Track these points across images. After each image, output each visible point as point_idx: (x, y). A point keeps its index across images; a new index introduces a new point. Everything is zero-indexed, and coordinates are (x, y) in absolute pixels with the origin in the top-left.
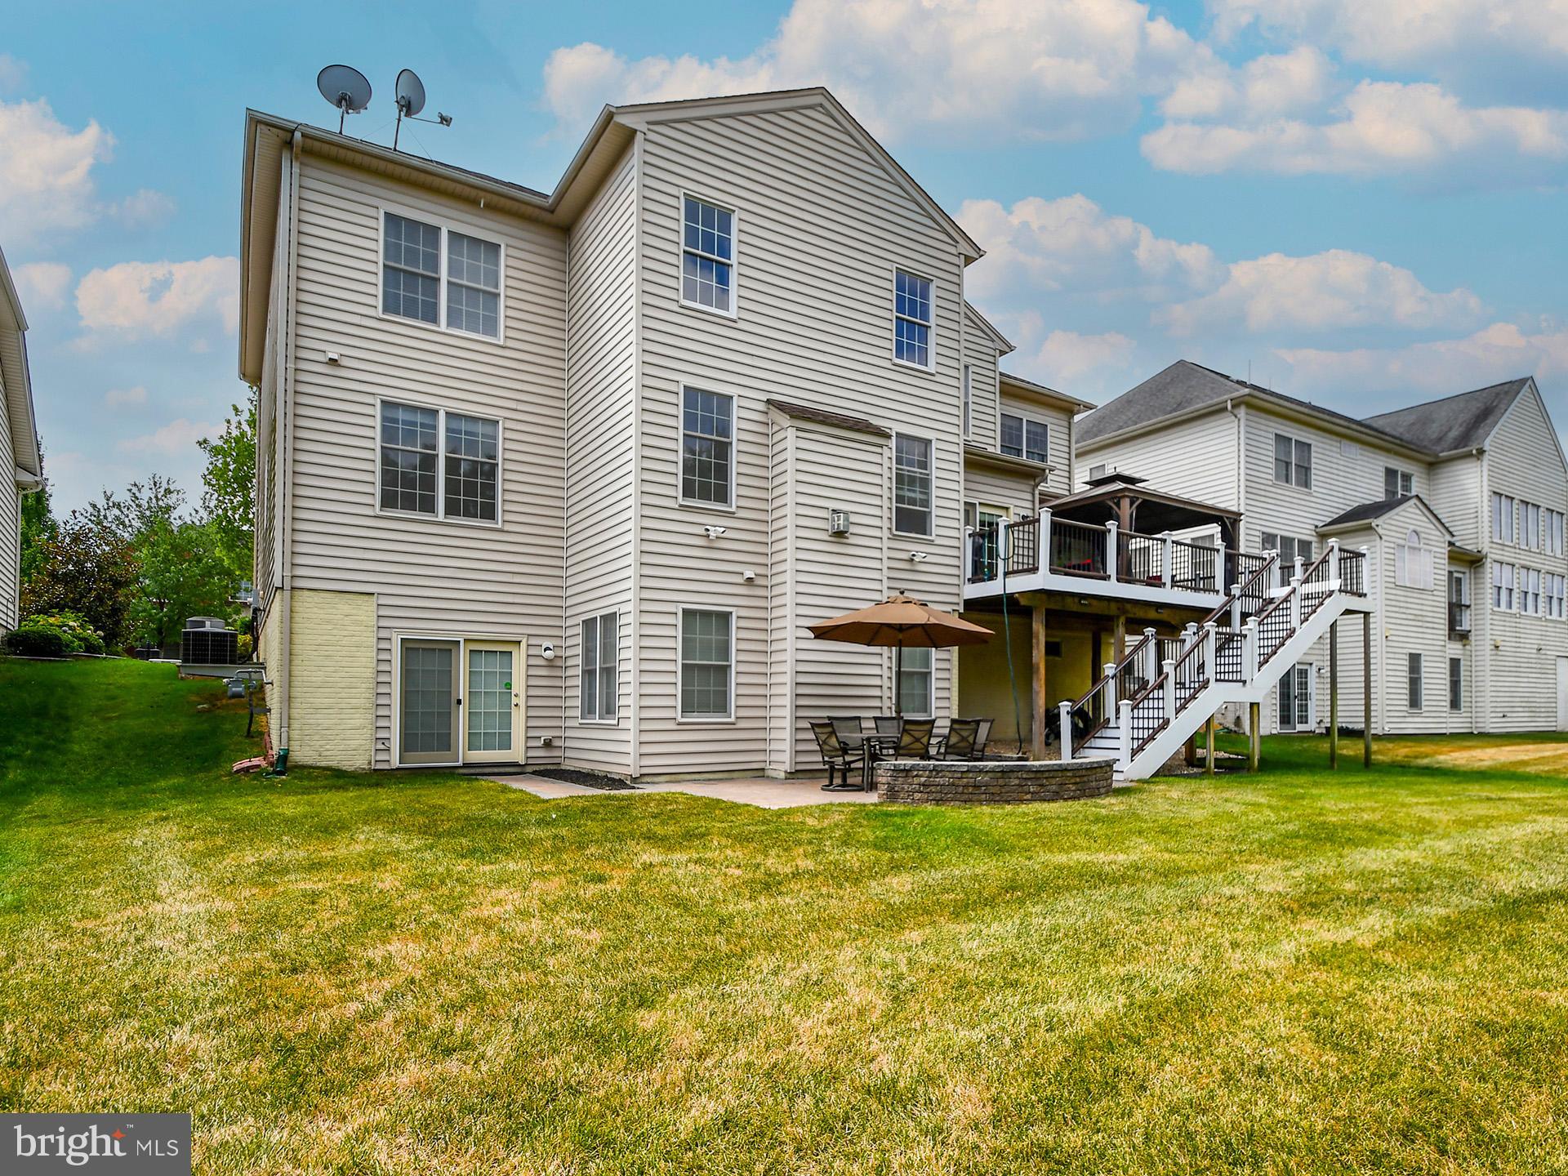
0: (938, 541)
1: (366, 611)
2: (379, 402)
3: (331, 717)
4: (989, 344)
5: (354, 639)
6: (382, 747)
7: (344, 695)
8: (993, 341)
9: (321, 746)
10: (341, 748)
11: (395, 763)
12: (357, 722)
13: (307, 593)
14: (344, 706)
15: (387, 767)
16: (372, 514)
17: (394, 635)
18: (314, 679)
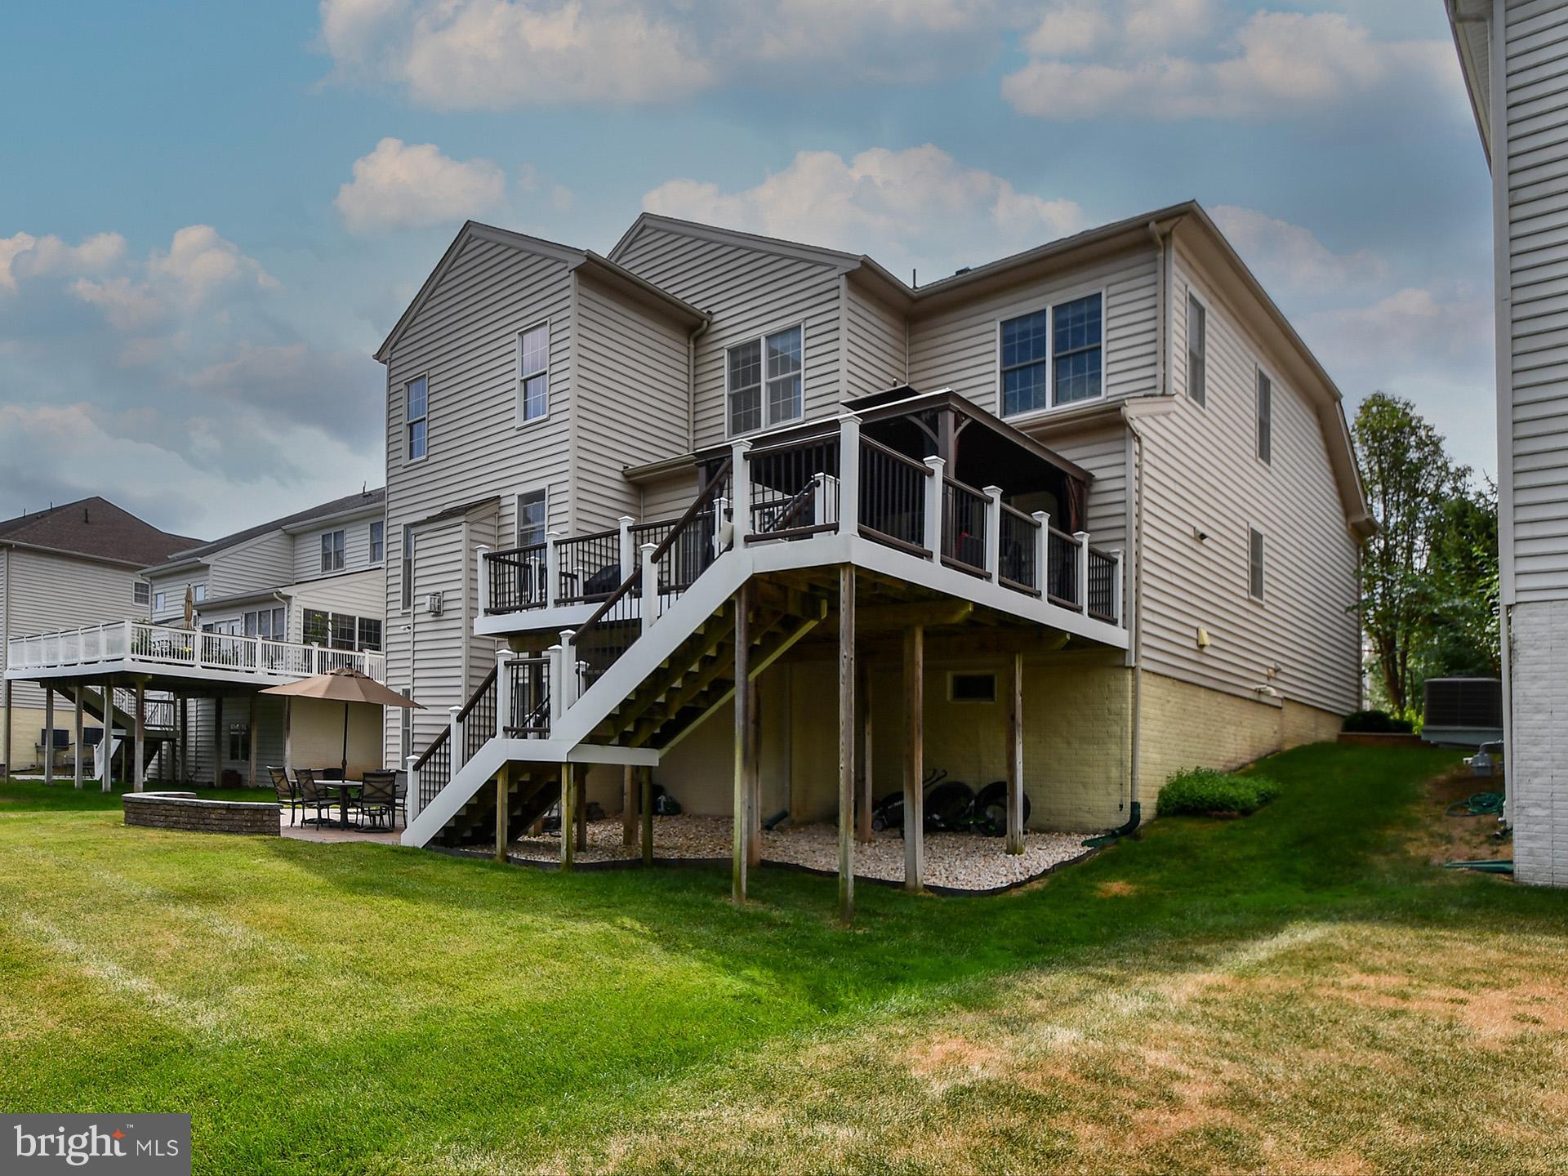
4: (833, 274)
8: (833, 269)
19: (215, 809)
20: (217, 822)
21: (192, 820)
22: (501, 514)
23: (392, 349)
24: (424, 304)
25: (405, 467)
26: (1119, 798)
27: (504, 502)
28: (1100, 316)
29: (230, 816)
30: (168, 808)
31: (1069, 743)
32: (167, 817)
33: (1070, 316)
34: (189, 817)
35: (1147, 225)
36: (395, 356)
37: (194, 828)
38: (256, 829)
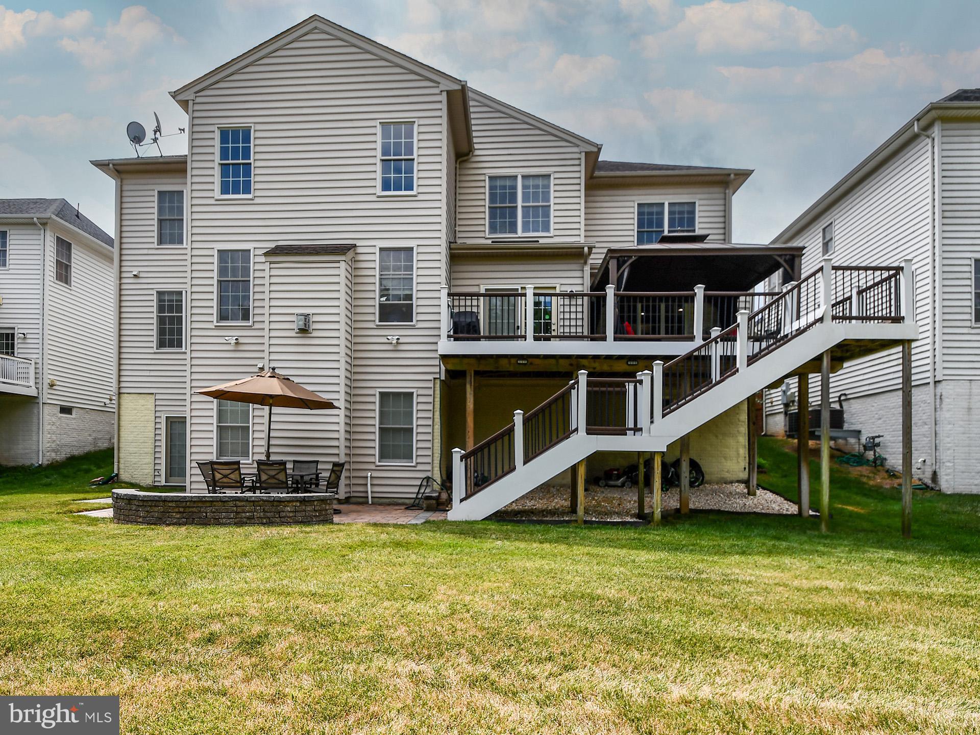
0: (420, 325)
1: (149, 402)
2: (155, 292)
3: (136, 457)
4: (576, 150)
5: (146, 417)
6: (158, 474)
7: (141, 447)
8: (578, 146)
9: (132, 472)
10: (141, 473)
11: (163, 483)
12: (147, 461)
13: (126, 395)
14: (141, 452)
15: (159, 484)
16: (153, 352)
17: (163, 415)
18: (129, 438)
19: (293, 501)
20: (291, 515)
21: (268, 514)
22: (356, 259)
23: (196, 93)
24: (247, 66)
25: (217, 200)
26: (743, 464)
27: (359, 250)
28: (695, 214)
29: (304, 507)
30: (239, 503)
31: (717, 436)
32: (237, 513)
33: (677, 210)
34: (264, 511)
35: (729, 175)
36: (199, 100)
37: (270, 523)
38: (322, 518)
